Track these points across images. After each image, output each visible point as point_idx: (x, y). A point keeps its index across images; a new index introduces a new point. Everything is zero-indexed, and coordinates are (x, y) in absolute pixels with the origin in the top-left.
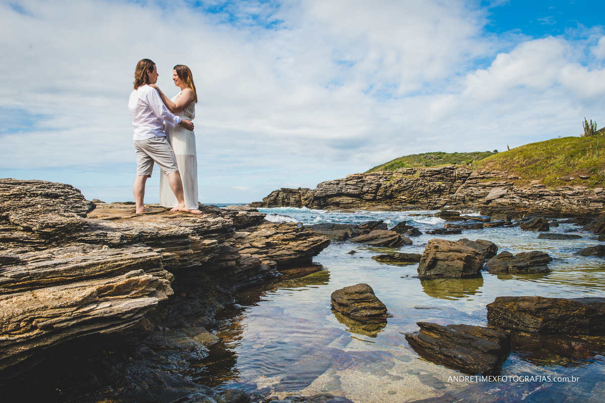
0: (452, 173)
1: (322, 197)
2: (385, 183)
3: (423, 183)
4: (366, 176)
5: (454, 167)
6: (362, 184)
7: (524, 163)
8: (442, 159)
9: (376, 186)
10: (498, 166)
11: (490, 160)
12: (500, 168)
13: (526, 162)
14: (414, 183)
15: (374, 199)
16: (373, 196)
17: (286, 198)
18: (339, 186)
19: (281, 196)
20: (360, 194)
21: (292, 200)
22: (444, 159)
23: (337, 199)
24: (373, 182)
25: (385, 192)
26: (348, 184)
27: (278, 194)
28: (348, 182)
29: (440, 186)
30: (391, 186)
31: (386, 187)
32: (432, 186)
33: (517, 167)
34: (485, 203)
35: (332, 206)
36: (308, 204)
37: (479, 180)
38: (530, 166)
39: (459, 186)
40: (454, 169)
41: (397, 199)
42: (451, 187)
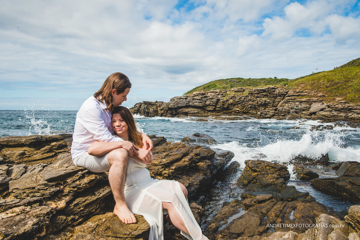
0: (274, 91)
1: (174, 108)
2: (223, 98)
3: (252, 98)
4: (208, 93)
5: (276, 87)
6: (206, 99)
7: (328, 85)
8: (241, 83)
9: (216, 100)
10: (309, 87)
11: (301, 82)
12: (310, 88)
13: (330, 84)
14: (245, 99)
15: (214, 110)
16: (214, 108)
17: (147, 109)
18: (187, 100)
19: (143, 107)
20: (204, 106)
21: (151, 110)
22: (243, 83)
23: (187, 110)
24: (214, 97)
25: (223, 105)
26: (195, 99)
27: (140, 106)
28: (194, 98)
29: (265, 101)
30: (227, 100)
31: (224, 102)
32: (260, 101)
33: (323, 88)
34: (309, 115)
35: (182, 115)
36: (164, 113)
37: (296, 97)
38: (333, 87)
39: (280, 102)
40: (275, 89)
41: (232, 111)
42: (274, 102)
